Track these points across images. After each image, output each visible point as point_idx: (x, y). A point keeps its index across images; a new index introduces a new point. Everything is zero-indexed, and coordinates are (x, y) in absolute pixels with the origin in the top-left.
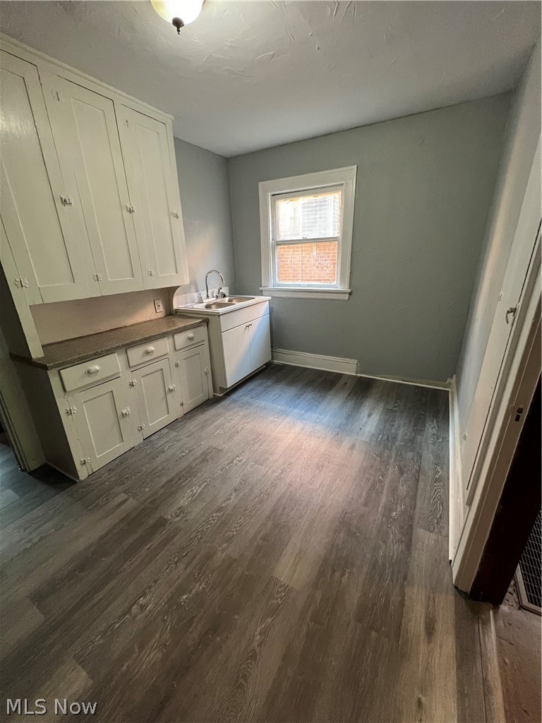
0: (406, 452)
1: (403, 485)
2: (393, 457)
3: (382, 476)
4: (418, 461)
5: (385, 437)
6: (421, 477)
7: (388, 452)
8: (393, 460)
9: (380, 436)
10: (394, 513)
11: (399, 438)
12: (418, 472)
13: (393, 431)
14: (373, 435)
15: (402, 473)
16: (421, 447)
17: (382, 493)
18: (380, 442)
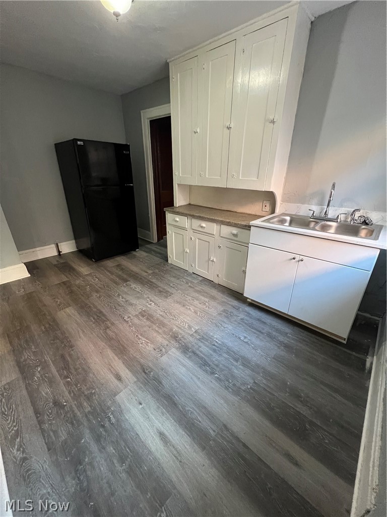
0: (69, 433)
1: (47, 394)
2: (76, 411)
3: (68, 382)
4: (49, 435)
5: (107, 424)
6: (34, 421)
7: (87, 411)
8: (74, 406)
9: (113, 420)
10: (39, 369)
11: (94, 447)
12: (40, 423)
13: (111, 449)
14: (121, 412)
15: (56, 403)
16: (57, 464)
17: (58, 371)
18: (105, 412)
